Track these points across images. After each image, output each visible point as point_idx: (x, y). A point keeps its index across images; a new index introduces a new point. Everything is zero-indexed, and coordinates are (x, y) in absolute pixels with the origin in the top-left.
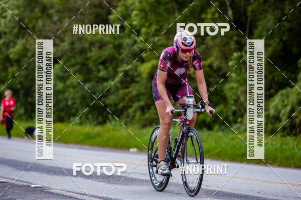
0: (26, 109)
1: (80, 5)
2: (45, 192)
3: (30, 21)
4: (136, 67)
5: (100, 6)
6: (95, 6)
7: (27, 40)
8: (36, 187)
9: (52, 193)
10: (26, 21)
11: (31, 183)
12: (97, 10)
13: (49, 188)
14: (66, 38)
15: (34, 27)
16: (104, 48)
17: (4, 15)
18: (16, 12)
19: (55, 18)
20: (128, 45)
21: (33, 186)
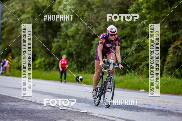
0: (77, 65)
1: (110, 3)
2: (89, 115)
3: (80, 13)
4: (144, 40)
5: (123, 3)
6: (120, 4)
7: (79, 24)
8: (84, 112)
9: (93, 116)
10: (78, 12)
11: (81, 110)
12: (120, 6)
13: (91, 113)
14: (102, 23)
15: (83, 16)
16: (125, 29)
17: (65, 9)
18: (73, 7)
19: (95, 11)
20: (139, 27)
21: (82, 112)
